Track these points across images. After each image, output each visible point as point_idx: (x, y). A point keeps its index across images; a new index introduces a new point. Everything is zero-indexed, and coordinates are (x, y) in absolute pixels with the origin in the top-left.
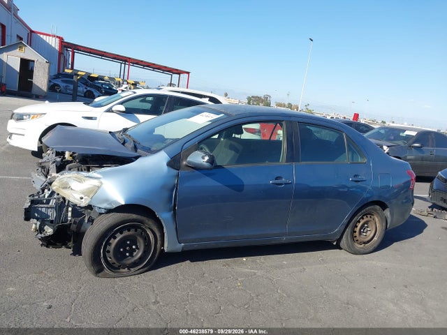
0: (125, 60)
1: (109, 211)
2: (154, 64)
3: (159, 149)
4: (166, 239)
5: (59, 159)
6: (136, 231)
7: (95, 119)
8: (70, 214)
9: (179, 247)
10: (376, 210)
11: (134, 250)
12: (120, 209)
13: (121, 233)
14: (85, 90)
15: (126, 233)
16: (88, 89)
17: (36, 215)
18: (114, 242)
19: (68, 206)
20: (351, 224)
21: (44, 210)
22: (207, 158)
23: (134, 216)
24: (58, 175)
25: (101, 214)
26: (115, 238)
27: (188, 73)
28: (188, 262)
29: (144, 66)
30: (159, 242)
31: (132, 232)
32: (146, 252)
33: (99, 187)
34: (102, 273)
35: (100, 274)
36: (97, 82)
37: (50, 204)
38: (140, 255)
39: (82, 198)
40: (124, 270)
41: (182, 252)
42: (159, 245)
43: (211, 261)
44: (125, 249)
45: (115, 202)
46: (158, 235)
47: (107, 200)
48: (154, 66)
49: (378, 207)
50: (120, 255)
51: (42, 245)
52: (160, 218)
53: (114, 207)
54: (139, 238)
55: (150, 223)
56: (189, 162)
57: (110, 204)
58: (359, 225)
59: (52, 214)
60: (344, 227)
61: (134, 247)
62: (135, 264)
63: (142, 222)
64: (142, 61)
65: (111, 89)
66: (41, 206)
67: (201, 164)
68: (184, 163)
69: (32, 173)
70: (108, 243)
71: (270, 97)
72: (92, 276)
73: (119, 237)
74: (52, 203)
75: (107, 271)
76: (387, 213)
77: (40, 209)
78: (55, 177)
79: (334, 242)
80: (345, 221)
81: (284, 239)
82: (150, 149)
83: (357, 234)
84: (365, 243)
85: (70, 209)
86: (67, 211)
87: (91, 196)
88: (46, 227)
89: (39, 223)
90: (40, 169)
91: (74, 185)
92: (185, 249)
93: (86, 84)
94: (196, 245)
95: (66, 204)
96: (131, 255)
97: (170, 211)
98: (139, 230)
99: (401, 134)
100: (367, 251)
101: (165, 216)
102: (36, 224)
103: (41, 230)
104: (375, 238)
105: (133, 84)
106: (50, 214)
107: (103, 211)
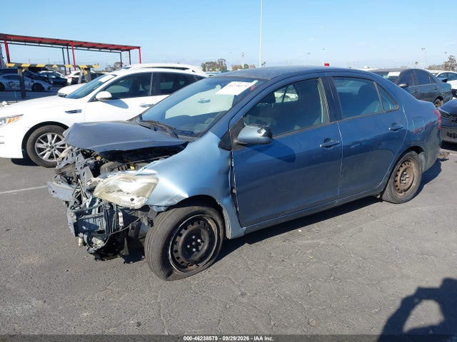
0: (66, 44)
1: (169, 208)
2: (100, 44)
3: (203, 130)
4: (228, 226)
5: (91, 162)
6: (199, 223)
7: (80, 111)
8: (121, 220)
9: (242, 231)
10: (412, 156)
11: (199, 244)
12: (184, 203)
13: (186, 229)
14: (32, 84)
15: (191, 228)
16: (35, 81)
17: (84, 228)
18: (181, 240)
19: (117, 211)
20: (393, 174)
21: (91, 221)
22: (264, 131)
23: (196, 208)
24: (97, 179)
25: (159, 213)
26: (181, 235)
27: (139, 48)
28: (246, 244)
29: (89, 48)
30: (221, 231)
31: (196, 225)
32: (211, 244)
33: (155, 185)
34: (172, 275)
35: (170, 278)
36: (41, 72)
37: (93, 213)
38: (206, 248)
39: (132, 200)
40: (192, 267)
41: (245, 235)
42: (221, 234)
43: (269, 240)
44: (191, 245)
45: (177, 197)
46: (220, 223)
47: (166, 197)
48: (99, 46)
49: (414, 153)
50: (187, 252)
51: (96, 259)
52: (222, 206)
53: (177, 202)
54: (202, 230)
55: (212, 212)
56: (241, 140)
57: (172, 200)
58: (400, 174)
59: (102, 224)
60: (387, 178)
61: (199, 241)
62: (202, 259)
63: (203, 213)
64: (86, 43)
65: (58, 78)
66: (87, 216)
67: (259, 139)
68: (235, 141)
69: (49, 183)
70: (175, 243)
71: (225, 60)
72: (162, 282)
73: (185, 233)
74: (95, 212)
75: (176, 271)
76: (421, 156)
77: (87, 221)
78: (96, 183)
79: (377, 195)
80: (388, 172)
81: (337, 203)
82: (192, 133)
83: (398, 183)
84: (405, 191)
85: (120, 214)
86: (118, 217)
87: (147, 195)
88: (94, 239)
89: (86, 237)
90: (59, 177)
91: (125, 186)
92: (247, 233)
93: (30, 76)
94: (257, 227)
95: (115, 209)
96: (198, 250)
97: (228, 195)
98: (201, 222)
99: (385, 77)
100: (409, 198)
101: (225, 203)
102: (83, 238)
103: (90, 243)
104: (414, 184)
105: (85, 69)
106: (98, 224)
107: (163, 209)
